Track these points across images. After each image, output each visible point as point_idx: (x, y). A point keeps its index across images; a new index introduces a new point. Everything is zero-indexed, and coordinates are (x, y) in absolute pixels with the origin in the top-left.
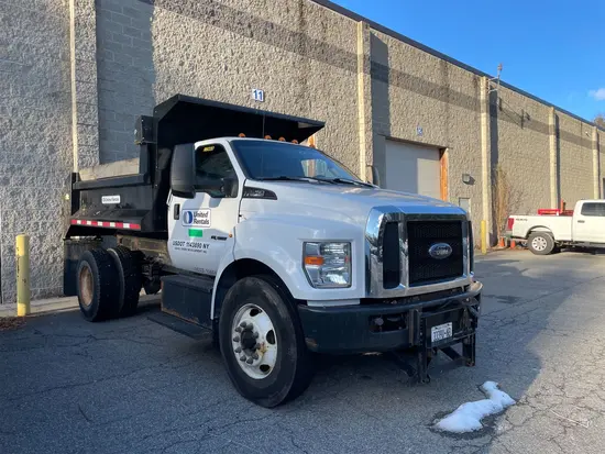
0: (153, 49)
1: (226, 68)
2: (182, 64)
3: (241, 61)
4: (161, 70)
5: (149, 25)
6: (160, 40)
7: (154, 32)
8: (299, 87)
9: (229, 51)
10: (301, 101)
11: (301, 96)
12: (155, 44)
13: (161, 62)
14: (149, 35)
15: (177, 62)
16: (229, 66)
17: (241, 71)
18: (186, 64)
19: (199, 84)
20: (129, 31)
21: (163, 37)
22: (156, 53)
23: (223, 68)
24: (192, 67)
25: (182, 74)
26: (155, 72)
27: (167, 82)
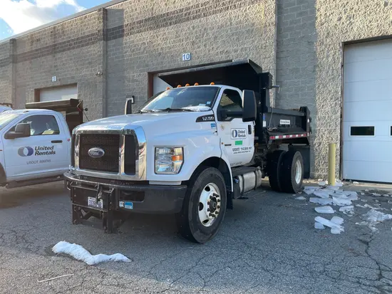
0: (316, 18)
2: (340, 19)
4: (322, 30)
6: (322, 10)
7: (317, 6)
12: (318, 14)
13: (322, 25)
14: (314, 11)
15: (336, 20)
18: (344, 17)
19: (355, 29)
20: (301, 14)
21: (324, 7)
22: (319, 20)
23: (382, 6)
24: (349, 18)
25: (340, 27)
26: (317, 34)
27: (327, 37)
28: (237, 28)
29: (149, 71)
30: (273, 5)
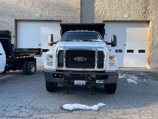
0: (95, 10)
1: (116, 10)
2: (102, 12)
3: (121, 7)
4: (96, 15)
5: (94, 5)
6: (97, 8)
7: (95, 6)
8: (144, 10)
9: (117, 5)
10: (145, 15)
11: (145, 13)
12: (95, 9)
13: (97, 13)
14: (94, 7)
15: (101, 12)
16: (117, 9)
17: (121, 10)
18: (104, 12)
19: (107, 17)
20: (89, 7)
21: (97, 7)
22: (95, 11)
23: (115, 10)
24: (105, 12)
25: (102, 15)
26: (95, 16)
27: (98, 18)
28: (64, 7)
29: (16, 19)
30: (80, 2)
